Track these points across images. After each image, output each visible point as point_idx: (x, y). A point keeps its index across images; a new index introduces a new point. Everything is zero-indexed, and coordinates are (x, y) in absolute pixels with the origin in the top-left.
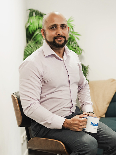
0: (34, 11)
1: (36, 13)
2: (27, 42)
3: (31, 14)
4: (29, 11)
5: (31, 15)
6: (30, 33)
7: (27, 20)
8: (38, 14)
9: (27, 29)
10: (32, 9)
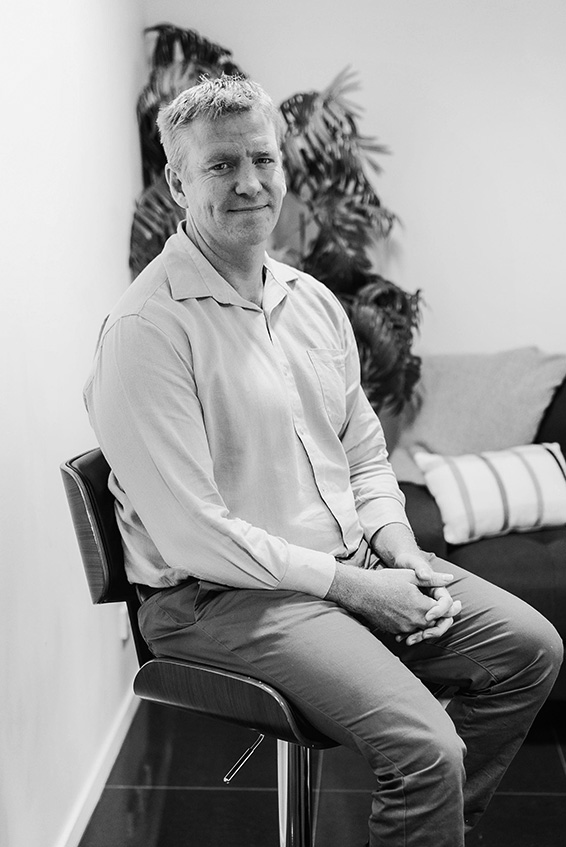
0: (178, 33)
1: (184, 47)
2: (148, 181)
5: (162, 57)
8: (197, 52)
9: (146, 123)
10: (169, 27)
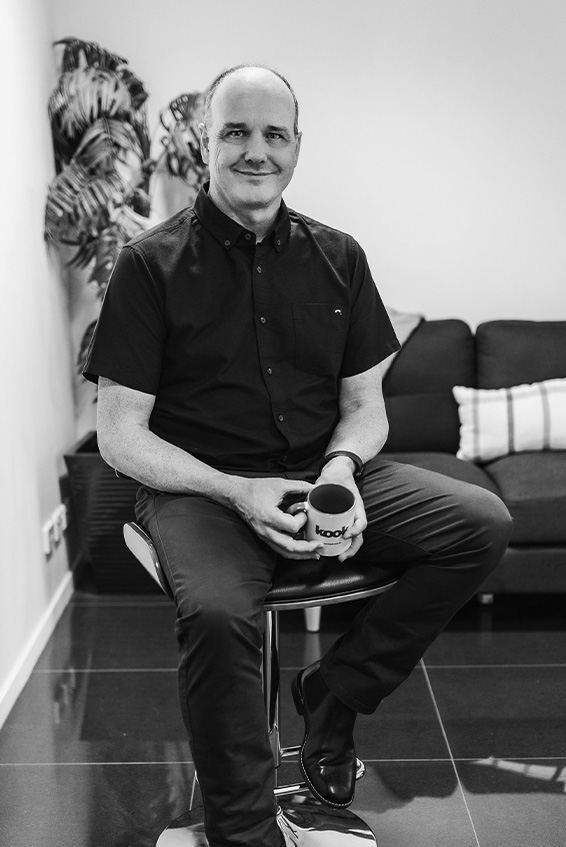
0: (82, 45)
1: (88, 56)
2: (59, 170)
3: (72, 59)
4: (62, 47)
5: (69, 64)
6: (65, 132)
7: (55, 85)
8: (99, 60)
9: (56, 119)
10: (75, 40)
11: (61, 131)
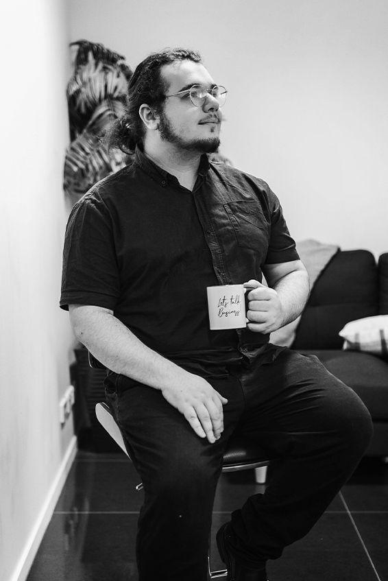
1: (95, 56)
2: (73, 138)
3: (83, 56)
4: (76, 47)
5: (81, 61)
6: (79, 109)
7: (71, 74)
9: (72, 100)
10: (85, 42)
11: (76, 108)
